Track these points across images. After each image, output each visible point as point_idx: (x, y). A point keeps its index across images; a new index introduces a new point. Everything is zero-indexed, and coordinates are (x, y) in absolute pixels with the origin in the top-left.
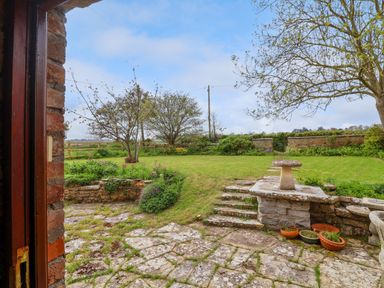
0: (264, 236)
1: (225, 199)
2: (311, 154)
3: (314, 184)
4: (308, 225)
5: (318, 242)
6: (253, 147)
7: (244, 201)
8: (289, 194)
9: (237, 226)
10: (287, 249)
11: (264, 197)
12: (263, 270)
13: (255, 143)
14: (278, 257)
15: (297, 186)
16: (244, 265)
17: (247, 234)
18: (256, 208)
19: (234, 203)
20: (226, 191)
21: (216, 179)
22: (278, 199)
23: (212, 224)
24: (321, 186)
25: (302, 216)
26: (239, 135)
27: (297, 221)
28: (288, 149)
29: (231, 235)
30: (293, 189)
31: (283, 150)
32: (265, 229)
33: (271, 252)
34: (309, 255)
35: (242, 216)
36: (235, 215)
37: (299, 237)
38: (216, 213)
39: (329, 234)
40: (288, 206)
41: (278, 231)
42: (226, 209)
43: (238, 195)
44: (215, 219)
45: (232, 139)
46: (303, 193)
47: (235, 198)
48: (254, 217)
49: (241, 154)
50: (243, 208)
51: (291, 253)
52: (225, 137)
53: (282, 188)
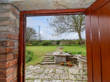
0: (56, 65)
1: (46, 57)
2: (65, 46)
3: (67, 52)
4: (66, 61)
5: (68, 65)
6: (51, 44)
7: (51, 57)
8: (62, 55)
9: (49, 64)
10: (61, 67)
11: (56, 56)
12: (57, 72)
13: (52, 43)
14: (59, 69)
15: (63, 53)
16: (52, 72)
17: (52, 65)
18: (54, 59)
19: (48, 58)
20: (46, 55)
21: (43, 52)
22: (59, 56)
23: (43, 64)
24: (68, 53)
25: (64, 59)
26: (47, 40)
27: (63, 61)
28: (60, 44)
29: (48, 66)
30: (62, 54)
31: (59, 45)
32: (56, 64)
33: (58, 68)
34: (66, 68)
35: (50, 61)
36: (49, 61)
37: (64, 65)
38: (44, 61)
39: (70, 63)
40: (61, 58)
41: (59, 64)
42: (46, 60)
43: (49, 56)
44: (44, 63)
45: (46, 41)
46: (65, 54)
47: (48, 57)
48: (54, 61)
49: (48, 46)
50: (51, 59)
51: (62, 68)
52: (44, 41)
53: (60, 54)
